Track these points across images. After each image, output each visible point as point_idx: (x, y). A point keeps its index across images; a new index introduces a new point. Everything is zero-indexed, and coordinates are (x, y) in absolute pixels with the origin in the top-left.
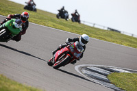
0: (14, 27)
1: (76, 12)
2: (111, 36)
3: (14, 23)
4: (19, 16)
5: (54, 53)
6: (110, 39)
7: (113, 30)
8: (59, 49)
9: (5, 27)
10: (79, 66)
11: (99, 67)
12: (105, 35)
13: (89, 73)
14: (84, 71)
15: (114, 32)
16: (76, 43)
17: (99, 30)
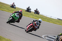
0: (15, 16)
1: (37, 9)
2: (59, 22)
3: (16, 15)
4: (18, 12)
5: (27, 26)
6: (58, 23)
7: (59, 19)
8: (29, 25)
9: (12, 17)
10: (44, 35)
11: (53, 36)
12: (56, 22)
13: (49, 39)
14: (47, 38)
15: (60, 20)
16: (36, 22)
17: (53, 19)
